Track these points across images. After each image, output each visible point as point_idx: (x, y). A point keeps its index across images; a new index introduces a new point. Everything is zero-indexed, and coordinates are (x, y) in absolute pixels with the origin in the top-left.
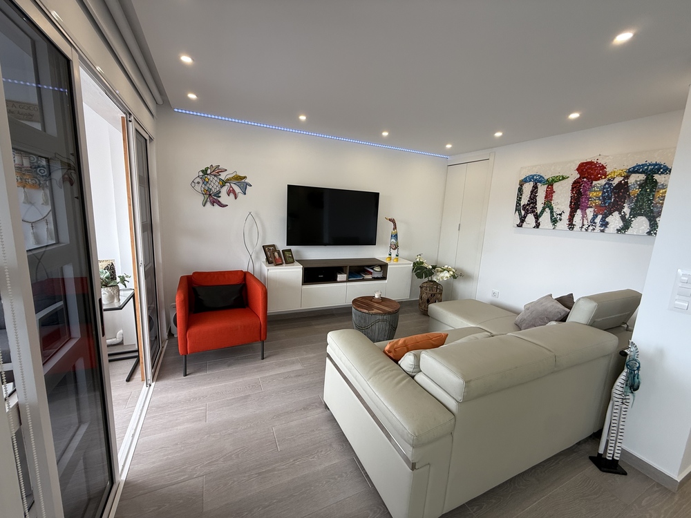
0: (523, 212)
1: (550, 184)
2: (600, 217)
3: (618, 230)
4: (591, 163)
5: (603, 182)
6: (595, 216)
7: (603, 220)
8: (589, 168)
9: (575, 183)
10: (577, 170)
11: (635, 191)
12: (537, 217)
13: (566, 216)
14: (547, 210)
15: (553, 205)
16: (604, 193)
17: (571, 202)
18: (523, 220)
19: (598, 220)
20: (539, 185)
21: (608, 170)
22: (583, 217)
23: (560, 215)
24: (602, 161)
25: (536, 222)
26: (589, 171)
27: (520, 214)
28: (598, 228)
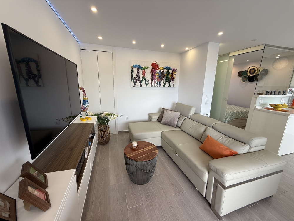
0: (135, 81)
1: (144, 69)
2: (159, 82)
3: (163, 86)
4: (155, 64)
5: (158, 71)
6: (158, 82)
7: (159, 83)
8: (155, 65)
9: (151, 70)
10: (151, 65)
11: (166, 75)
12: (141, 83)
13: (150, 82)
14: (144, 80)
15: (145, 78)
16: (159, 74)
17: (151, 77)
18: (135, 84)
19: (158, 83)
20: (140, 69)
21: (159, 67)
22: (155, 82)
23: (148, 82)
24: (158, 64)
25: (140, 84)
26: (155, 66)
27: (134, 81)
28: (159, 86)
